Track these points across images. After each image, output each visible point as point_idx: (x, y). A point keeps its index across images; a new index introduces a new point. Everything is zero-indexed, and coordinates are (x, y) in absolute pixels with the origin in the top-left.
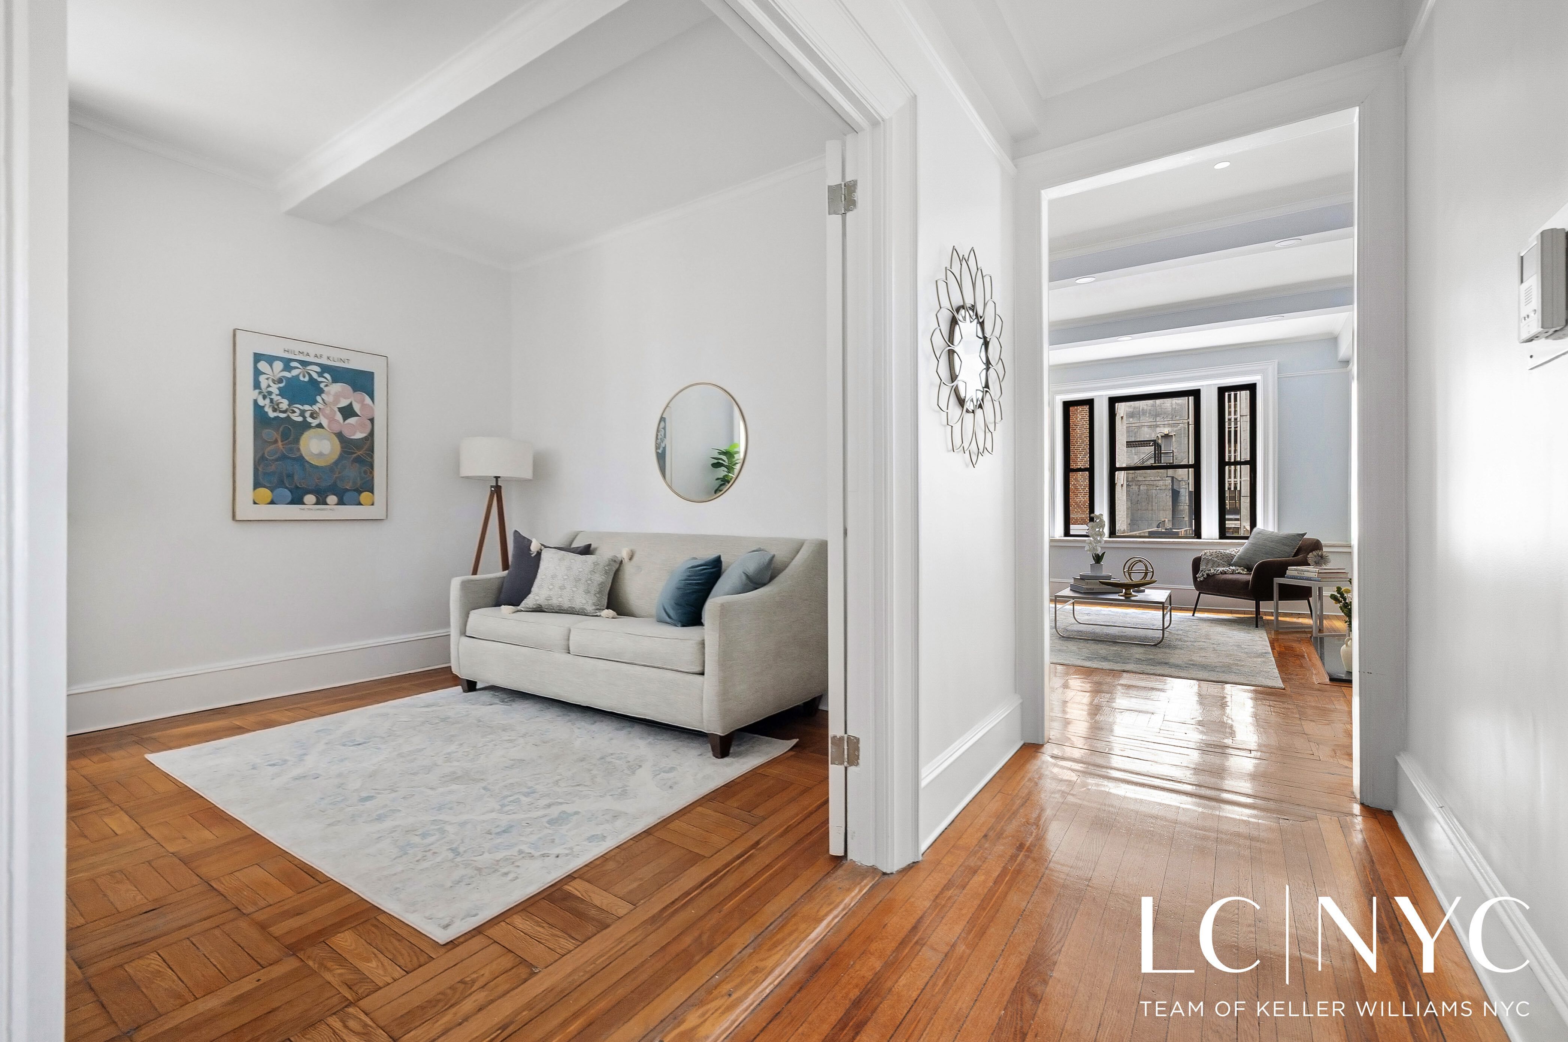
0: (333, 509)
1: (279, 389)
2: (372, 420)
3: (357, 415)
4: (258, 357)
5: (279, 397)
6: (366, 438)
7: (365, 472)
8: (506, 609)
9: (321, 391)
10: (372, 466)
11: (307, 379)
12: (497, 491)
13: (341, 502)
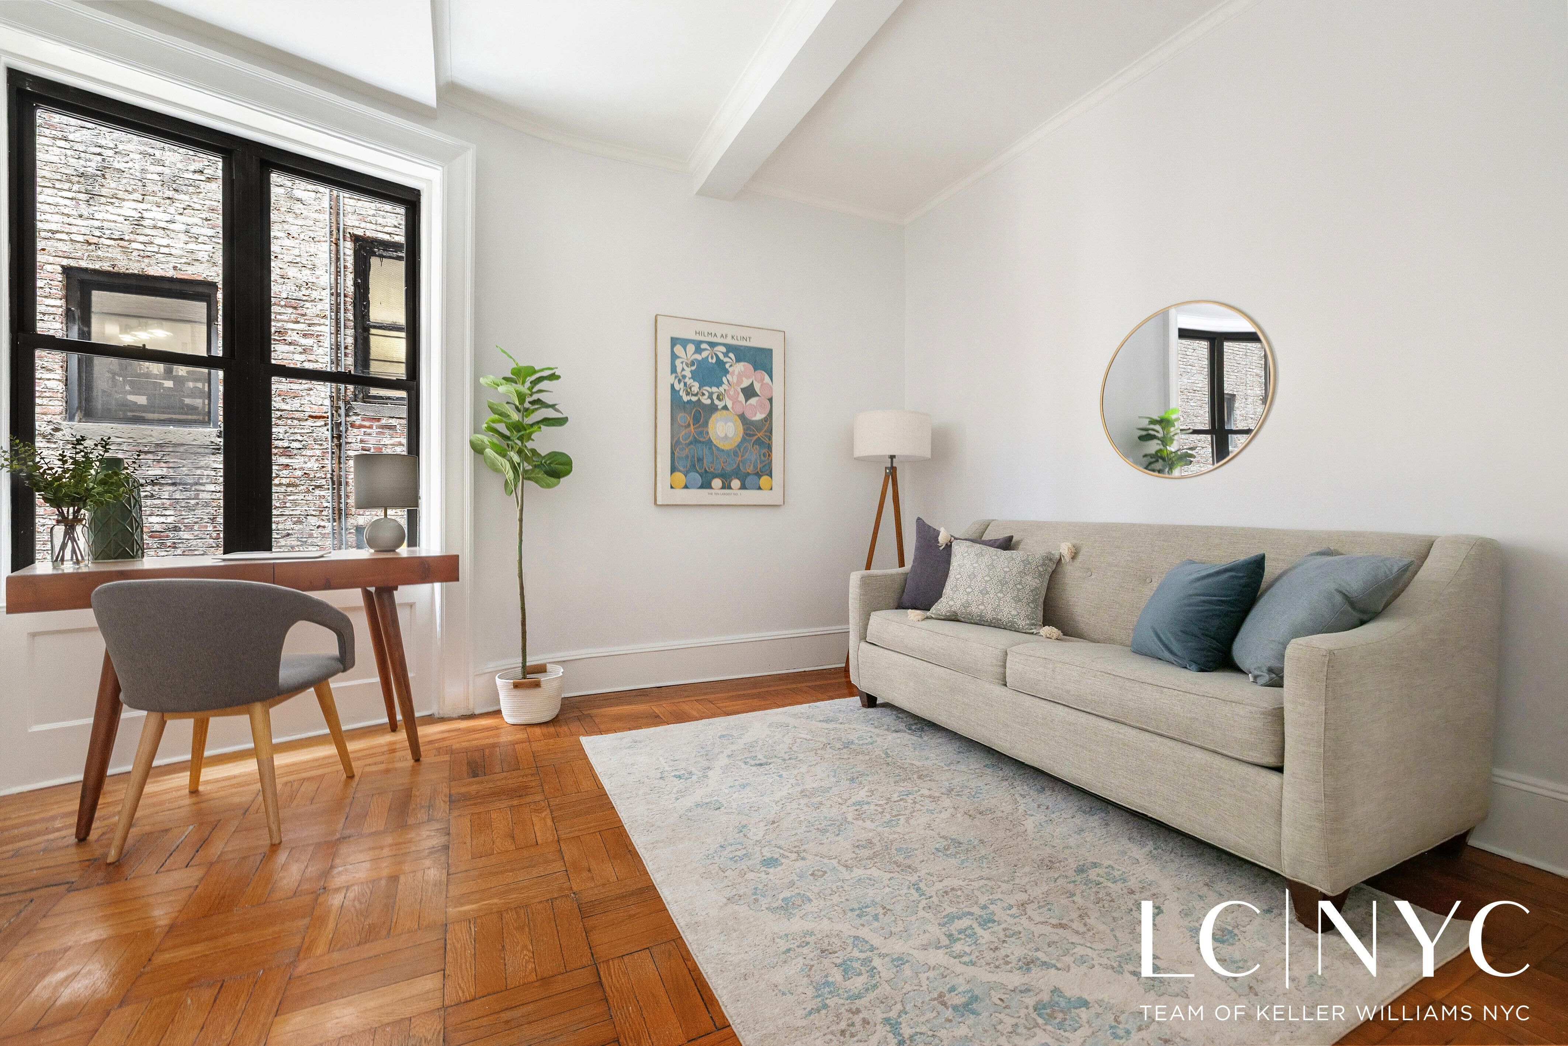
0: (737, 495)
1: (691, 372)
2: (771, 400)
3: (758, 395)
4: (674, 341)
5: (692, 380)
6: (766, 419)
7: (764, 455)
8: (914, 615)
9: (726, 372)
10: (770, 447)
11: (714, 361)
12: (892, 473)
13: (743, 487)
